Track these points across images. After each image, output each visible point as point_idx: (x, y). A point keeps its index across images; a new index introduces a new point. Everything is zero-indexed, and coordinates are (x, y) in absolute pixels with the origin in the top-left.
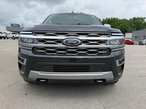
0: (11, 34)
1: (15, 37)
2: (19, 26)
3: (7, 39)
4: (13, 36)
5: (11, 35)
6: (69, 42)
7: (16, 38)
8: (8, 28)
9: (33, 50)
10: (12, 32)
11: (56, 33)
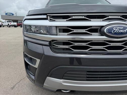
0: (6, 22)
1: (10, 24)
2: (13, 14)
3: (3, 27)
4: (8, 24)
5: (7, 24)
6: (115, 30)
7: (11, 26)
8: (3, 17)
9: (51, 46)
10: (7, 20)
11: (88, 16)
